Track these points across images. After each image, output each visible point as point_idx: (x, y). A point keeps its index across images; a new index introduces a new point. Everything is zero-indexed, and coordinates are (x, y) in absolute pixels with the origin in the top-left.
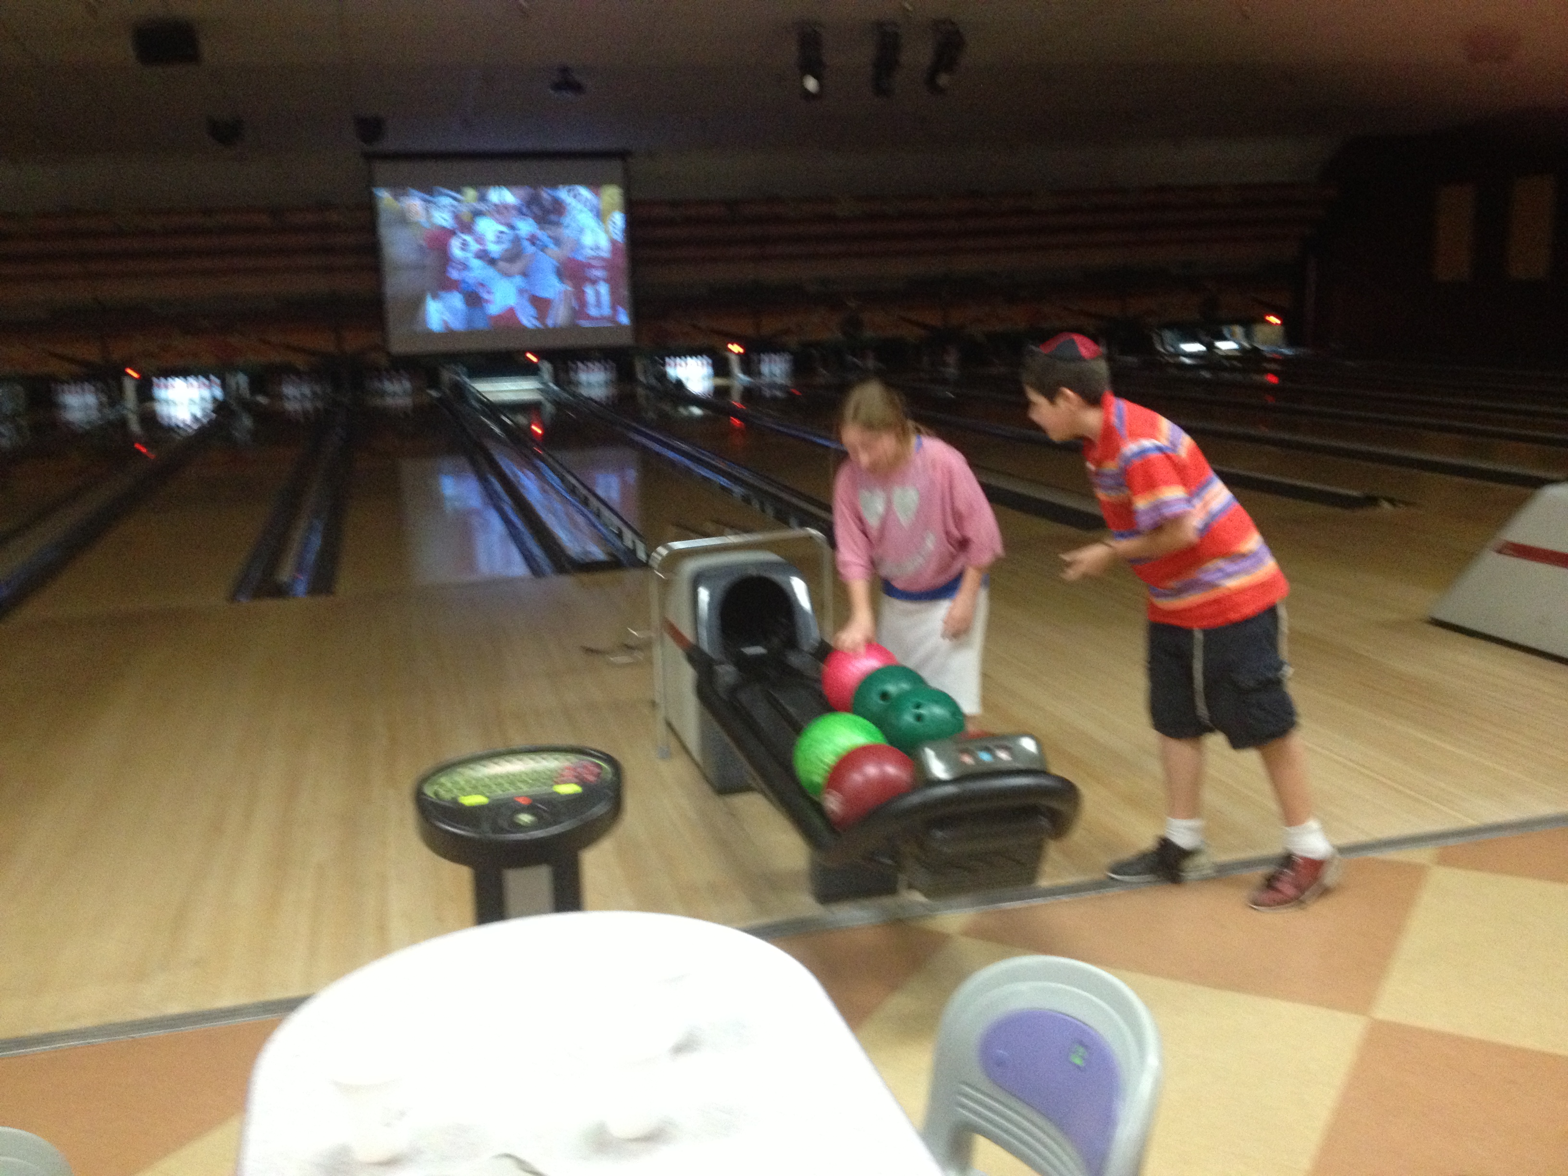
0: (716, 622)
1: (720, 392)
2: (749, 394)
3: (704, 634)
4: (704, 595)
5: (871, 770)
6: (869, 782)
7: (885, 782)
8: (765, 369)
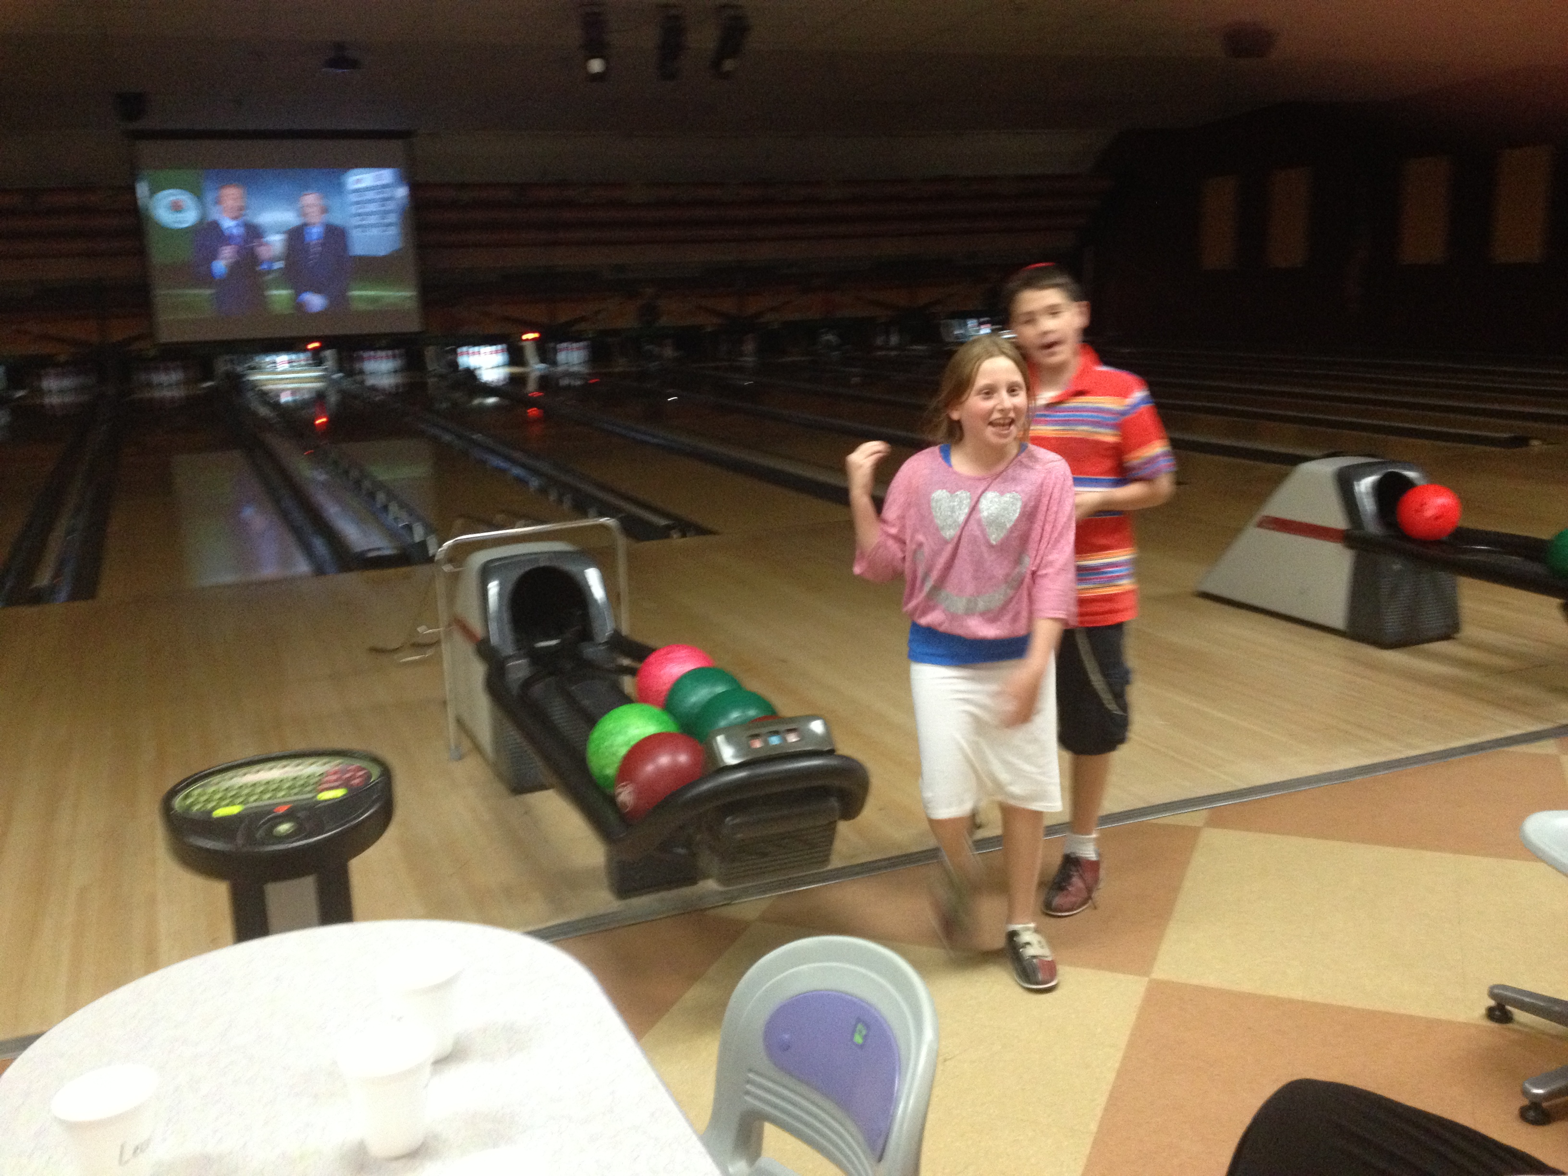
0: (506, 616)
1: (516, 381)
2: (545, 382)
3: (493, 627)
4: (493, 588)
5: (664, 760)
6: (662, 773)
7: (675, 771)
8: (562, 357)
